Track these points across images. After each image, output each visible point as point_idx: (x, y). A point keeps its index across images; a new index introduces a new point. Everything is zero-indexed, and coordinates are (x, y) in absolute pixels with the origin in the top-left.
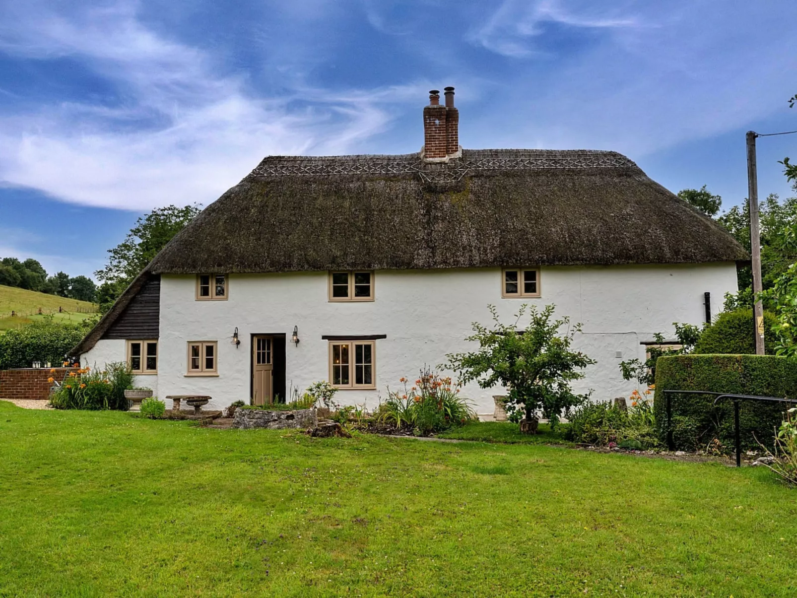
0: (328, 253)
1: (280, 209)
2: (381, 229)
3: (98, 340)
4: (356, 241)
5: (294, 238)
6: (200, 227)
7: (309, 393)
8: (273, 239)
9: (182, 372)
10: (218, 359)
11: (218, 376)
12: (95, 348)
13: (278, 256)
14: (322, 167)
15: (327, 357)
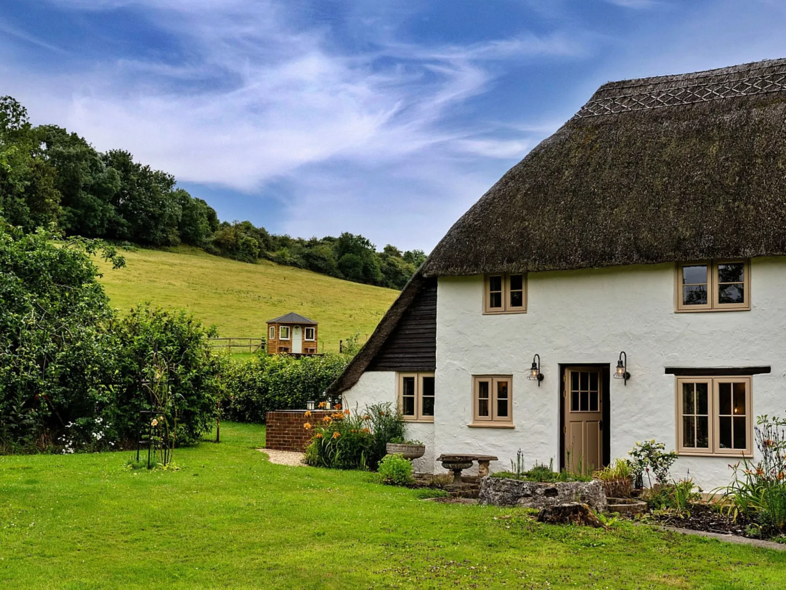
0: (670, 234)
1: (608, 167)
2: (764, 188)
3: (363, 372)
4: (719, 212)
5: (622, 214)
6: (490, 204)
7: (632, 459)
8: (590, 216)
9: (466, 421)
10: (514, 401)
11: (513, 428)
12: (358, 383)
13: (594, 242)
14: (686, 92)
15: (673, 403)
